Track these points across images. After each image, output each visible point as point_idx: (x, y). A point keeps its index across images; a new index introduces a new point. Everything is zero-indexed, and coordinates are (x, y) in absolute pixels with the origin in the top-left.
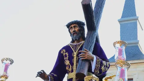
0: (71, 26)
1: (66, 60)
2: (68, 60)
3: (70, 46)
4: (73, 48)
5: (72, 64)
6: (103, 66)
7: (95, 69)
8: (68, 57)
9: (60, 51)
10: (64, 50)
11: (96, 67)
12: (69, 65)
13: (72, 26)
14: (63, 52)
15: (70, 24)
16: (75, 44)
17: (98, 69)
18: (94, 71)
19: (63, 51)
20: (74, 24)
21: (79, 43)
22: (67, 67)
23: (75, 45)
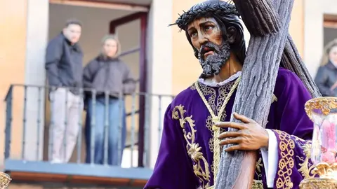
0: (192, 26)
1: (190, 141)
2: (196, 142)
3: (199, 90)
4: (207, 98)
5: (209, 156)
6: (306, 162)
7: (277, 176)
8: (193, 131)
9: (169, 110)
10: (180, 108)
11: (278, 169)
12: (201, 160)
13: (196, 24)
14: (177, 113)
15: (186, 19)
16: (213, 83)
17: (286, 175)
18: (275, 184)
19: (177, 110)
20: (199, 18)
21: (226, 82)
22: (195, 167)
23: (214, 88)
